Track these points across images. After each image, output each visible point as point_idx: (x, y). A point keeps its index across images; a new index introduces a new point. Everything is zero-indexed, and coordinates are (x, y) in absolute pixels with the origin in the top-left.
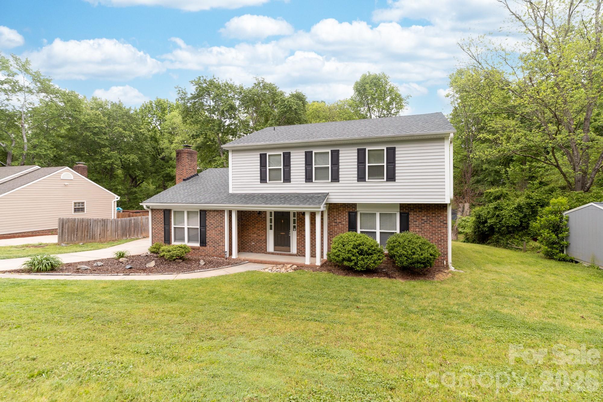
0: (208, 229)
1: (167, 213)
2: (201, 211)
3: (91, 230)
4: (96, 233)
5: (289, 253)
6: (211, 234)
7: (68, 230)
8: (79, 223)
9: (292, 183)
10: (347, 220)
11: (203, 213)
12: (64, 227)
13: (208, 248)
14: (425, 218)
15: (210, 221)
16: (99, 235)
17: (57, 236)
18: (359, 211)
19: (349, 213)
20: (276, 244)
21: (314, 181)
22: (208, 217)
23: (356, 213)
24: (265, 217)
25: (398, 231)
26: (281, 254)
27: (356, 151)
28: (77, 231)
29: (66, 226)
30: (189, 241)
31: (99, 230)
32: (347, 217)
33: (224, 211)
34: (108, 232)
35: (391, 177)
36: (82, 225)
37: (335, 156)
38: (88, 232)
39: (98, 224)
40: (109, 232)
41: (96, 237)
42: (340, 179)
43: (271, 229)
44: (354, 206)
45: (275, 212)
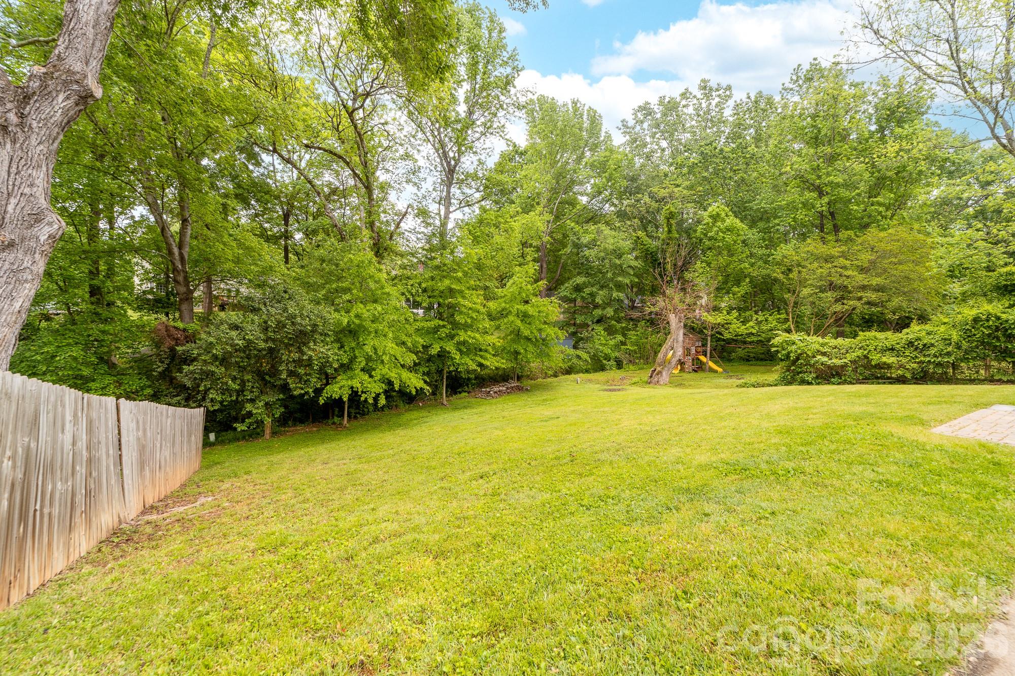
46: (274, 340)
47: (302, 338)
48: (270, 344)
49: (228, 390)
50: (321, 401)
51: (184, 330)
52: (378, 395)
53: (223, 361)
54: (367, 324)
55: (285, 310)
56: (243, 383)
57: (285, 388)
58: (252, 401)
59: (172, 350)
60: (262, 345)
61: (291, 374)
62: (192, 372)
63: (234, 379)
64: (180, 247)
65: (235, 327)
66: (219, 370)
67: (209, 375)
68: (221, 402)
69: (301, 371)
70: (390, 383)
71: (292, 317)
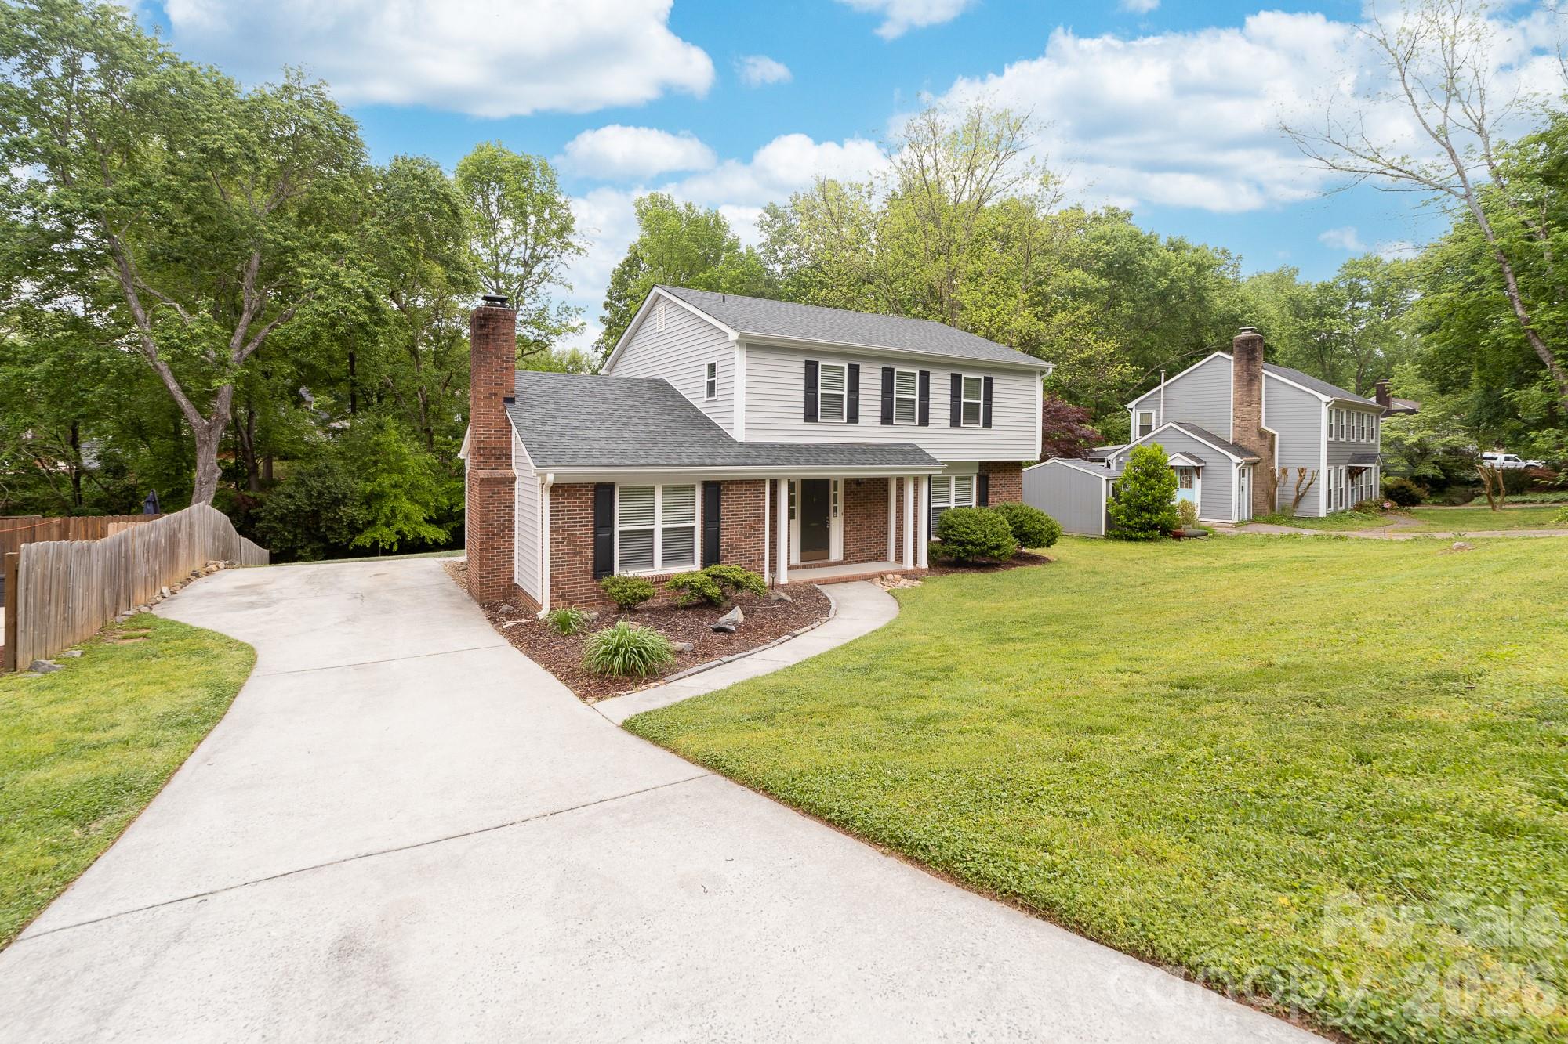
0: (723, 526)
1: (603, 493)
2: (707, 485)
3: (71, 591)
5: (827, 561)
6: (730, 537)
7: (35, 598)
9: (860, 424)
11: (713, 490)
14: (1003, 480)
15: (729, 507)
20: (803, 547)
21: (894, 422)
22: (724, 498)
25: (974, 504)
27: (950, 378)
29: (32, 584)
30: (667, 560)
33: (764, 481)
35: (988, 424)
36: (59, 570)
37: (925, 380)
39: (80, 564)
40: (94, 599)
42: (930, 421)
45: (803, 482)
46: (316, 505)
47: (336, 502)
48: (313, 508)
49: (286, 540)
50: (351, 548)
51: (254, 498)
52: (392, 544)
53: (282, 519)
54: (387, 490)
55: (324, 483)
56: (295, 536)
57: (325, 539)
58: (302, 548)
59: (248, 514)
60: (307, 508)
61: (330, 528)
62: (262, 527)
63: (289, 532)
64: (248, 433)
65: (289, 496)
66: (279, 526)
67: (272, 529)
68: (281, 548)
69: (335, 526)
70: (404, 536)
71: (328, 488)
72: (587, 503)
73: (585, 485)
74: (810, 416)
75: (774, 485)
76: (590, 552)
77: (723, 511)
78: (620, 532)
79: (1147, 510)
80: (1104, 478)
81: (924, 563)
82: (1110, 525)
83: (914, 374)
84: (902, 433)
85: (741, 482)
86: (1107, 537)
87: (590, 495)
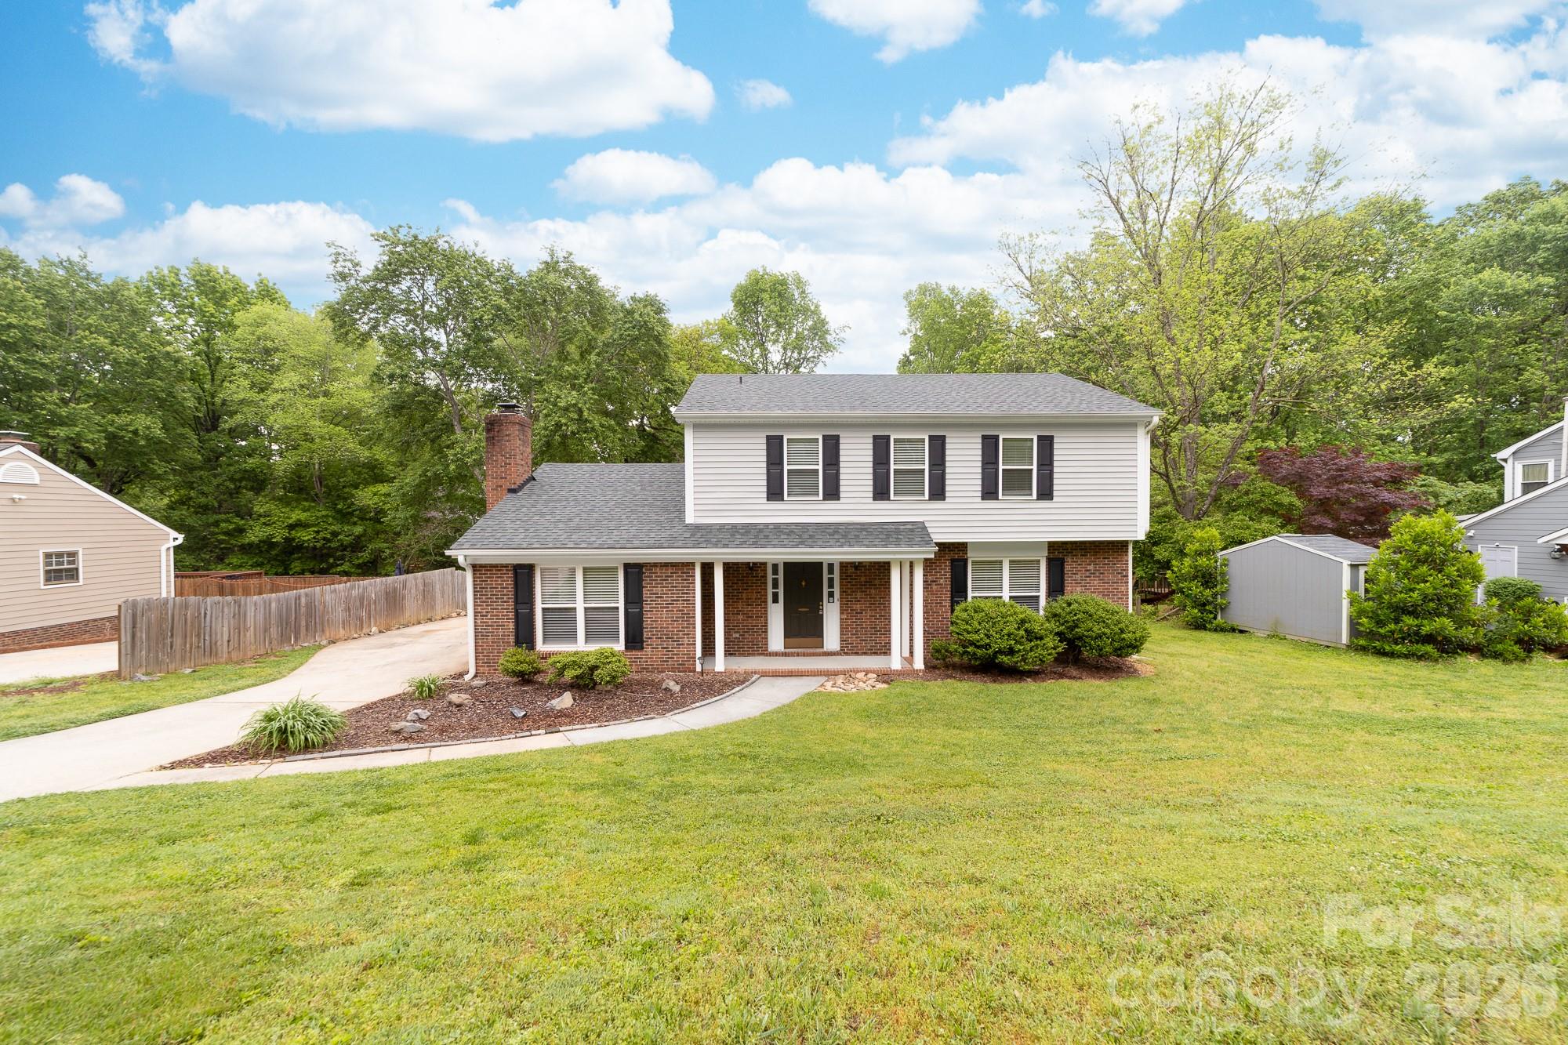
0: (646, 607)
1: (523, 575)
2: (628, 567)
3: (208, 629)
4: (219, 636)
5: (820, 650)
6: (654, 619)
7: (148, 633)
8: (177, 611)
9: (842, 500)
10: (948, 575)
11: (635, 573)
12: (138, 625)
13: (650, 653)
14: (1091, 567)
15: (653, 589)
16: (225, 643)
17: (115, 645)
18: (972, 556)
19: (953, 561)
20: (789, 633)
21: (892, 497)
22: (647, 581)
23: (965, 562)
24: (765, 576)
25: (1042, 593)
26: (804, 655)
27: (980, 440)
28: (172, 635)
29: (142, 624)
30: (588, 638)
31: (225, 629)
32: (948, 569)
33: (693, 564)
34: (248, 634)
35: (1046, 493)
36: (186, 615)
37: (938, 446)
38: (198, 635)
39: (223, 612)
40: (250, 634)
41: (220, 648)
42: (947, 494)
43: (775, 600)
44: (962, 547)
45: (785, 564)
72: (508, 581)
73: (506, 566)
74: (774, 492)
75: (708, 569)
76: (512, 626)
77: (646, 593)
78: (544, 609)
79: (1413, 612)
80: (1346, 563)
81: (919, 664)
82: (1355, 630)
83: (923, 440)
84: (899, 510)
85: (666, 565)
86: (1354, 648)
87: (511, 574)
